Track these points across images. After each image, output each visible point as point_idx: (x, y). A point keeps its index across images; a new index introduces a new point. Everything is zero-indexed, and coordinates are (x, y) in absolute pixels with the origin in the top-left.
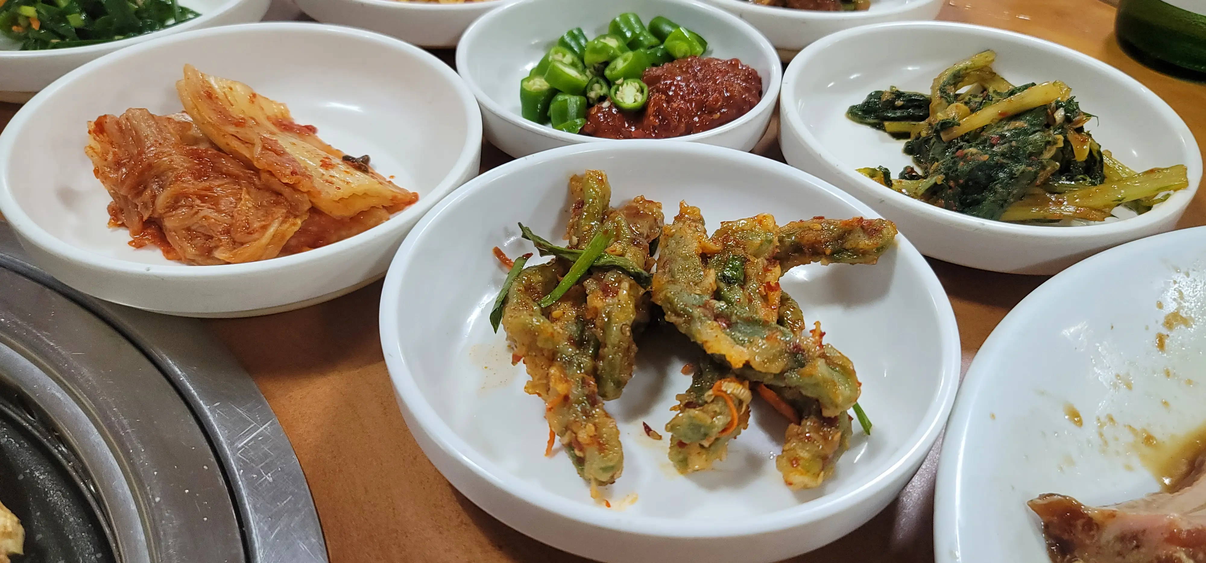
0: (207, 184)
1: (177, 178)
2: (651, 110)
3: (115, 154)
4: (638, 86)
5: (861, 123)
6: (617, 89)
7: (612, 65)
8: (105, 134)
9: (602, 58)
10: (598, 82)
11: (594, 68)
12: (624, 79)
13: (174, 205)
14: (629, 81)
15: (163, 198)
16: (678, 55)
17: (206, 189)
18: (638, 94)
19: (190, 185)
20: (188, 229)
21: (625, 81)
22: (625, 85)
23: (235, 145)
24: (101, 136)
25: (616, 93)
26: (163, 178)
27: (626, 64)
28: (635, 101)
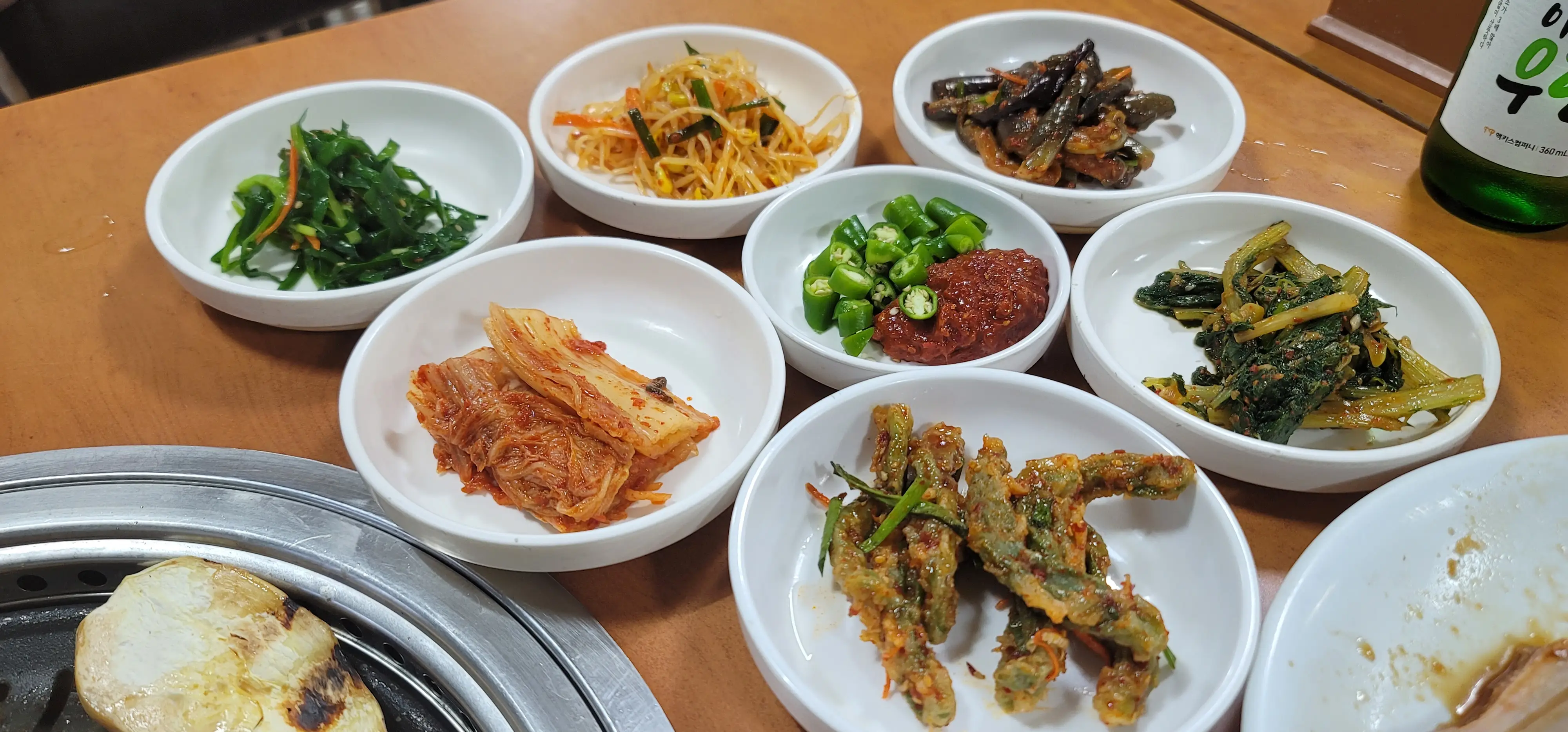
0: (532, 433)
1: (506, 430)
2: (942, 322)
3: (442, 404)
4: (926, 294)
5: (1150, 309)
6: (905, 298)
7: (896, 267)
8: (427, 382)
9: (886, 259)
10: (881, 283)
11: (877, 266)
12: (912, 286)
13: (504, 456)
14: (917, 288)
15: (494, 450)
16: (962, 249)
17: (533, 439)
18: (928, 303)
19: (520, 436)
20: (522, 479)
21: (913, 288)
22: (913, 292)
23: (554, 391)
24: (424, 384)
25: (904, 302)
26: (491, 428)
27: (913, 267)
28: (926, 312)
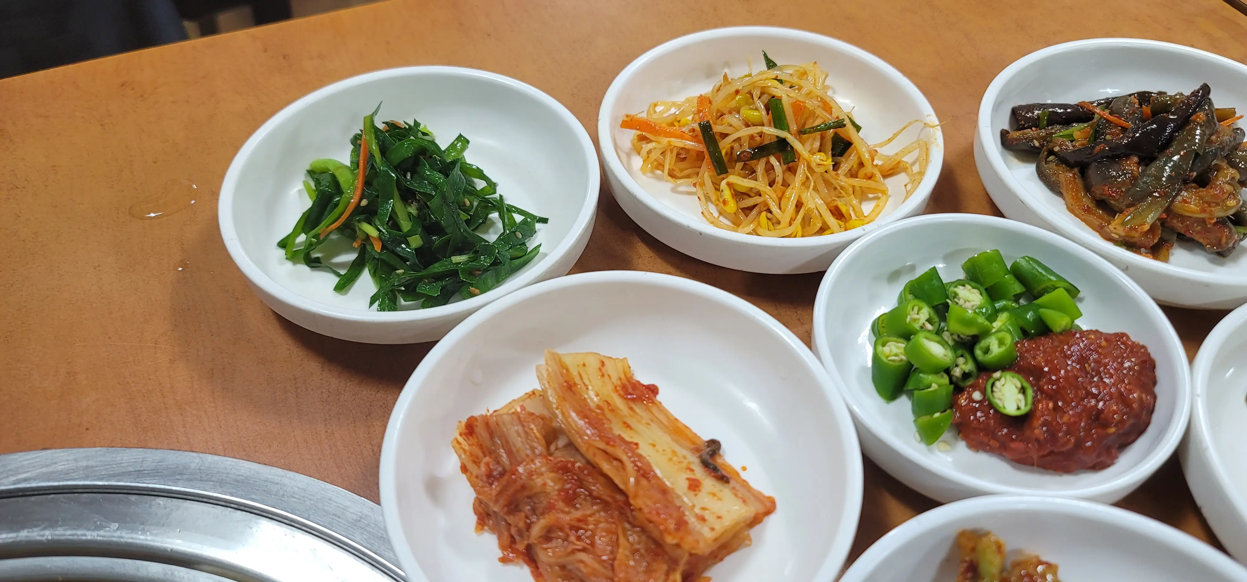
0: (578, 514)
1: (551, 508)
2: (1037, 423)
4: (1019, 385)
6: (993, 385)
9: (973, 331)
10: (962, 356)
11: (959, 336)
12: (1002, 371)
13: (547, 537)
14: (1008, 375)
15: (536, 531)
16: (1057, 329)
17: (579, 520)
18: (1021, 396)
19: (567, 517)
20: (563, 567)
21: (1004, 374)
22: (1003, 379)
24: (471, 438)
25: (992, 391)
26: (536, 501)
27: (1003, 349)
28: (1018, 408)
